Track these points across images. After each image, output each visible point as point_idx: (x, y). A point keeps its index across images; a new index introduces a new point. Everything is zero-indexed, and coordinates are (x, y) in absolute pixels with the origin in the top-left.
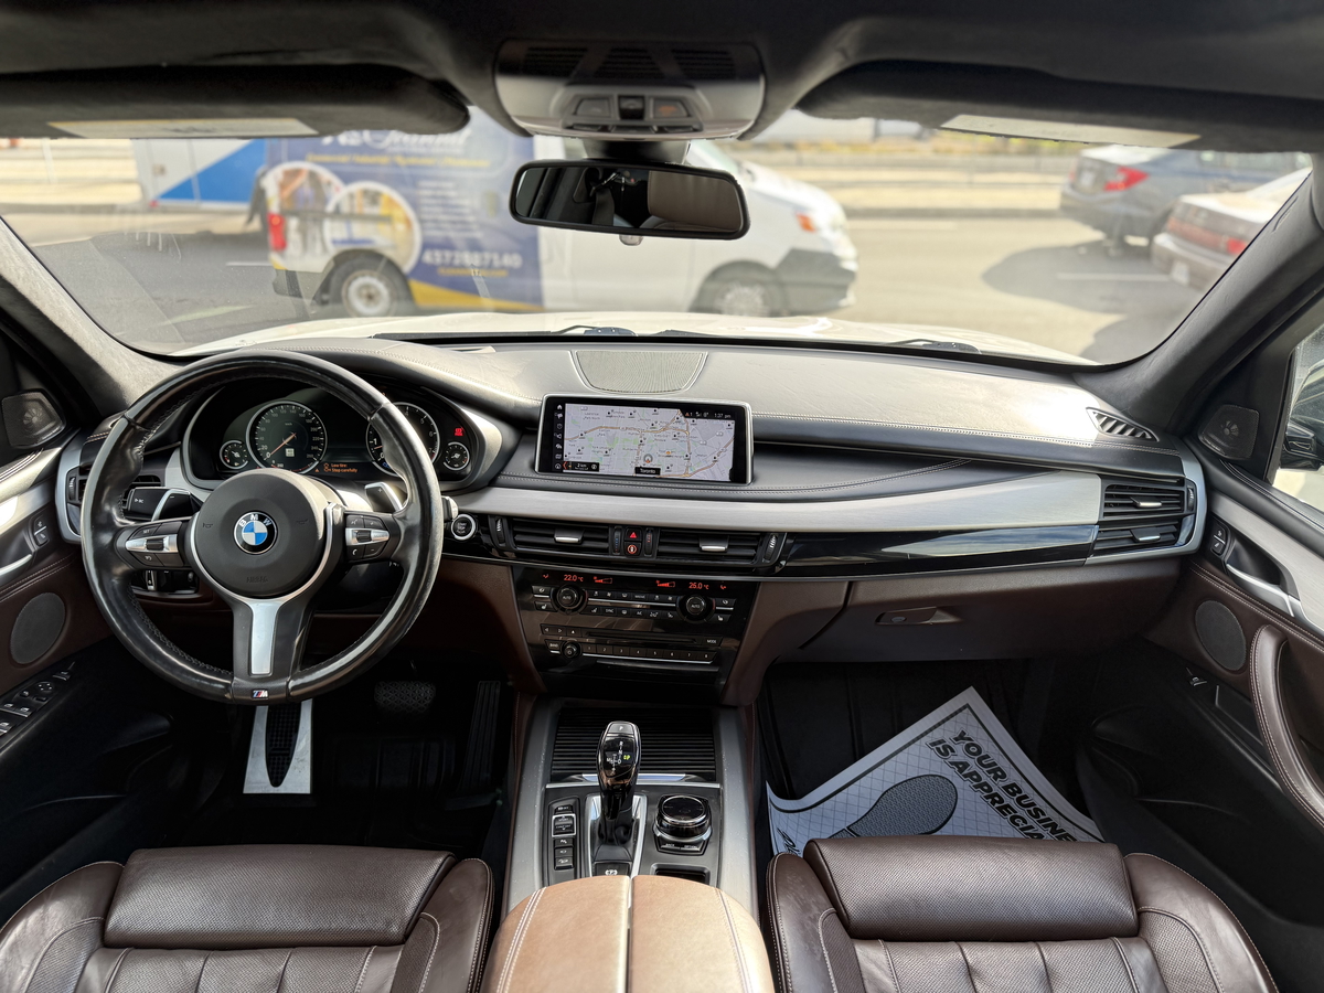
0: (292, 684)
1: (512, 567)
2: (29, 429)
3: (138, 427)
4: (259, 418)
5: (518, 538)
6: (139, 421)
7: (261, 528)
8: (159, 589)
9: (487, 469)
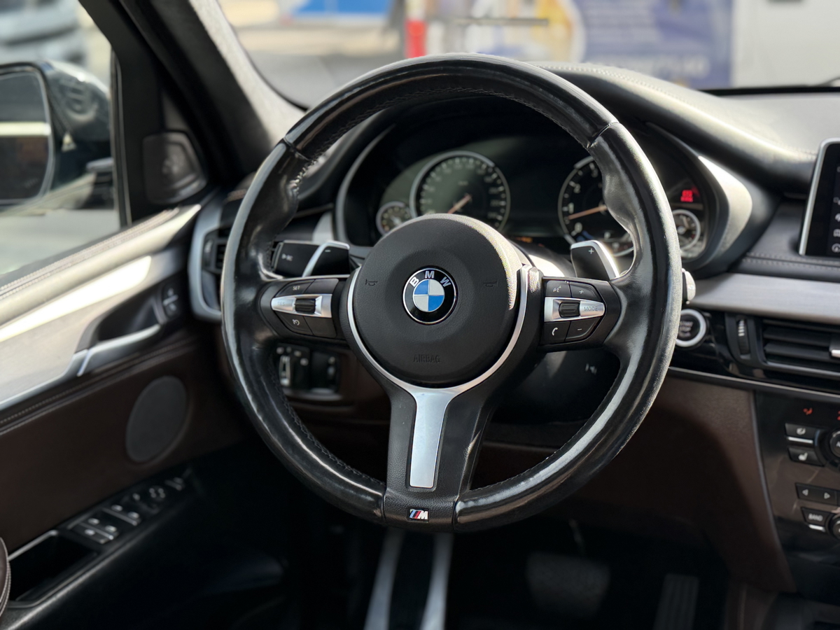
0: (460, 506)
1: (755, 391)
2: (166, 180)
3: (297, 155)
4: (427, 175)
5: (771, 349)
6: (299, 147)
7: (436, 289)
8: (293, 385)
9: (728, 245)
